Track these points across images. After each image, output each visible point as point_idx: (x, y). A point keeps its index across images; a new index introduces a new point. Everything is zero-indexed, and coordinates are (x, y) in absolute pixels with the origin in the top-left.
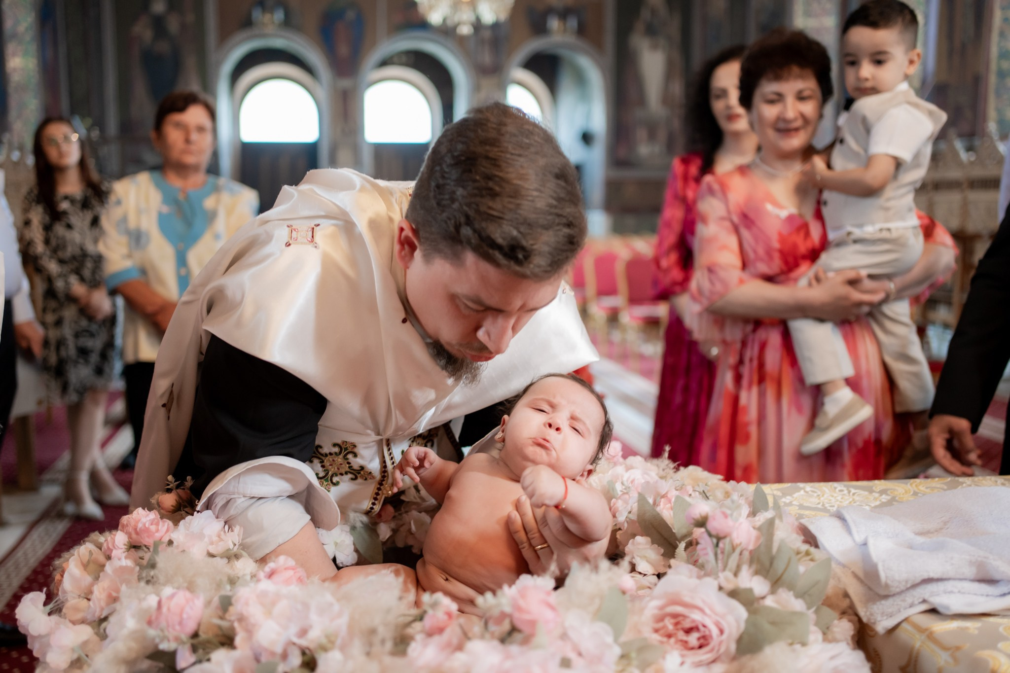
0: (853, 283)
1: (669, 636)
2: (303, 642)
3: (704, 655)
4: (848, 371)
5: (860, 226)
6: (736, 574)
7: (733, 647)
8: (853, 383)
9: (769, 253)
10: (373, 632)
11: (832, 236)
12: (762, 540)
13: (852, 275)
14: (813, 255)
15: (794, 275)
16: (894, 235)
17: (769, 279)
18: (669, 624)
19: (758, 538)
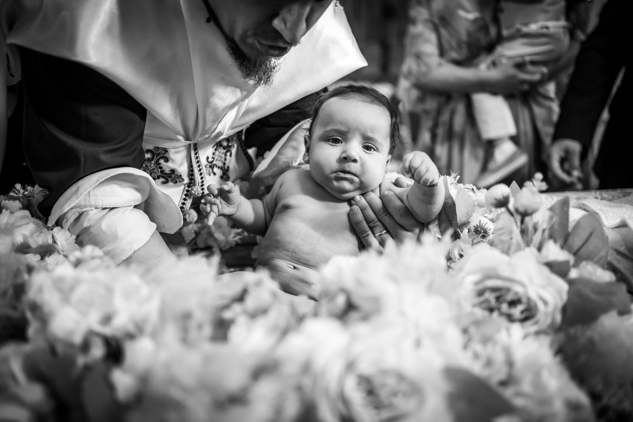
0: (520, 66)
1: (491, 310)
2: (107, 331)
3: (531, 327)
4: (512, 130)
5: (526, 24)
6: (539, 249)
7: (558, 318)
8: (514, 139)
9: (459, 44)
10: (186, 317)
11: (505, 33)
12: (556, 219)
13: (519, 60)
14: (490, 48)
15: (476, 61)
16: (552, 30)
17: (458, 63)
18: (491, 297)
19: (551, 218)
